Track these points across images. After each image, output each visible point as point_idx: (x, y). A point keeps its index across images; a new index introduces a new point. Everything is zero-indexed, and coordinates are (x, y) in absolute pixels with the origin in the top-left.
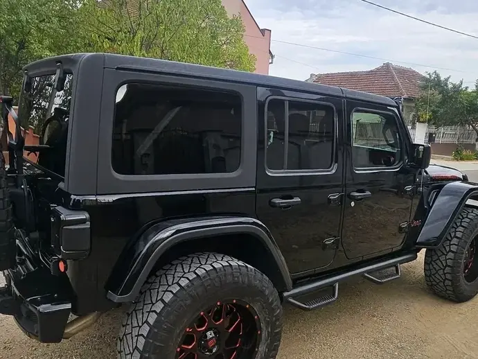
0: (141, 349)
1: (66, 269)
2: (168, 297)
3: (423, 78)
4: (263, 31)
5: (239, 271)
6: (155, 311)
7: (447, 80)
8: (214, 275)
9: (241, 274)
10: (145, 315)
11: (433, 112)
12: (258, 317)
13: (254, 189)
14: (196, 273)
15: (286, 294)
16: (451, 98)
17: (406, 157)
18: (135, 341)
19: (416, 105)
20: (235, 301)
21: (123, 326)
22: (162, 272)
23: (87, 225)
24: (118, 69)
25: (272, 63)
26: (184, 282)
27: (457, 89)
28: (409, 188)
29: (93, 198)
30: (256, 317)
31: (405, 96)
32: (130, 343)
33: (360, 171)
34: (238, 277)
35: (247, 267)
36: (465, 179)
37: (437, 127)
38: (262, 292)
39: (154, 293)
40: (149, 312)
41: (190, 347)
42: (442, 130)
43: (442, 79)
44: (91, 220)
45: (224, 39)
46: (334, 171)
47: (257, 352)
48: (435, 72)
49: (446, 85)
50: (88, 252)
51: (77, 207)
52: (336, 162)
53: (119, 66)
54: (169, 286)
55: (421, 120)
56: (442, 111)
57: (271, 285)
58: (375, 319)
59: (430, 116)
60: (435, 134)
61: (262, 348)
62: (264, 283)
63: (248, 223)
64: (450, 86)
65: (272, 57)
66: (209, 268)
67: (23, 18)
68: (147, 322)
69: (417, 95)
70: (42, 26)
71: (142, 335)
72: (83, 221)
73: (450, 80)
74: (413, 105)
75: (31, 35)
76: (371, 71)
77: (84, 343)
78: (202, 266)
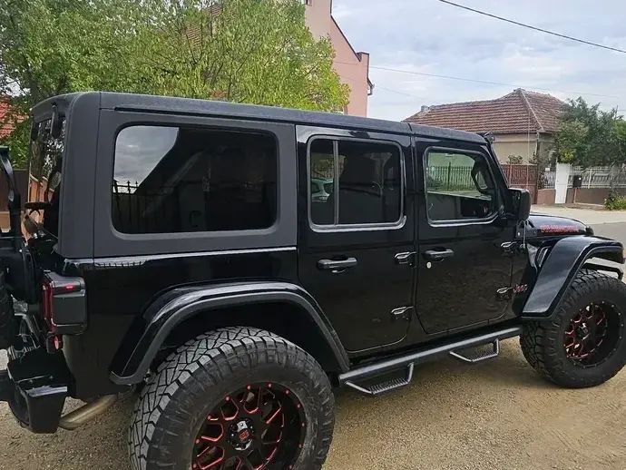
0: (150, 439)
1: (61, 345)
2: (184, 378)
3: (565, 107)
4: (359, 55)
5: (274, 348)
6: (168, 394)
7: (595, 108)
8: (242, 353)
9: (277, 352)
10: (158, 398)
11: (579, 149)
12: (301, 405)
13: (295, 248)
14: (220, 350)
15: (342, 377)
16: (601, 130)
17: (502, 207)
18: (144, 429)
19: (556, 140)
20: (270, 386)
21: (135, 412)
22: (183, 348)
23: (83, 293)
24: (117, 109)
25: (371, 94)
26: (204, 360)
27: (607, 119)
28: (506, 245)
29: (91, 261)
30: (299, 406)
31: (543, 130)
32: (140, 432)
33: (437, 224)
34: (273, 356)
35: (286, 344)
36: (589, 232)
37: (584, 168)
38: (306, 375)
39: (170, 372)
40: (162, 395)
41: (216, 440)
42: (590, 171)
43: (589, 107)
44: (87, 286)
45: (310, 66)
46: (401, 226)
47: (301, 449)
48: (580, 98)
49: (594, 114)
50: (86, 325)
51: (71, 272)
52: (404, 215)
53: (118, 106)
54: (188, 364)
55: (563, 159)
56: (589, 146)
57: (318, 367)
58: (469, 409)
59: (574, 154)
60: (581, 177)
61: (307, 445)
62: (307, 364)
63: (287, 290)
64: (599, 116)
65: (372, 87)
66: (237, 344)
67: (62, 50)
68: (158, 407)
69: (558, 127)
70: (84, 59)
71: (152, 422)
72: (77, 289)
73: (600, 108)
74: (552, 141)
75: (73, 70)
76: (498, 100)
77: (105, 438)
78: (229, 342)
